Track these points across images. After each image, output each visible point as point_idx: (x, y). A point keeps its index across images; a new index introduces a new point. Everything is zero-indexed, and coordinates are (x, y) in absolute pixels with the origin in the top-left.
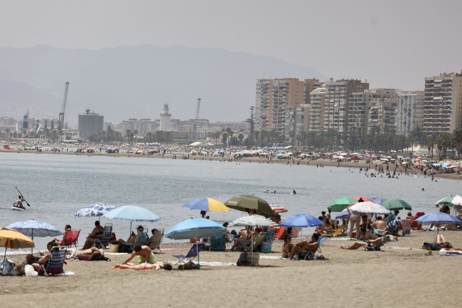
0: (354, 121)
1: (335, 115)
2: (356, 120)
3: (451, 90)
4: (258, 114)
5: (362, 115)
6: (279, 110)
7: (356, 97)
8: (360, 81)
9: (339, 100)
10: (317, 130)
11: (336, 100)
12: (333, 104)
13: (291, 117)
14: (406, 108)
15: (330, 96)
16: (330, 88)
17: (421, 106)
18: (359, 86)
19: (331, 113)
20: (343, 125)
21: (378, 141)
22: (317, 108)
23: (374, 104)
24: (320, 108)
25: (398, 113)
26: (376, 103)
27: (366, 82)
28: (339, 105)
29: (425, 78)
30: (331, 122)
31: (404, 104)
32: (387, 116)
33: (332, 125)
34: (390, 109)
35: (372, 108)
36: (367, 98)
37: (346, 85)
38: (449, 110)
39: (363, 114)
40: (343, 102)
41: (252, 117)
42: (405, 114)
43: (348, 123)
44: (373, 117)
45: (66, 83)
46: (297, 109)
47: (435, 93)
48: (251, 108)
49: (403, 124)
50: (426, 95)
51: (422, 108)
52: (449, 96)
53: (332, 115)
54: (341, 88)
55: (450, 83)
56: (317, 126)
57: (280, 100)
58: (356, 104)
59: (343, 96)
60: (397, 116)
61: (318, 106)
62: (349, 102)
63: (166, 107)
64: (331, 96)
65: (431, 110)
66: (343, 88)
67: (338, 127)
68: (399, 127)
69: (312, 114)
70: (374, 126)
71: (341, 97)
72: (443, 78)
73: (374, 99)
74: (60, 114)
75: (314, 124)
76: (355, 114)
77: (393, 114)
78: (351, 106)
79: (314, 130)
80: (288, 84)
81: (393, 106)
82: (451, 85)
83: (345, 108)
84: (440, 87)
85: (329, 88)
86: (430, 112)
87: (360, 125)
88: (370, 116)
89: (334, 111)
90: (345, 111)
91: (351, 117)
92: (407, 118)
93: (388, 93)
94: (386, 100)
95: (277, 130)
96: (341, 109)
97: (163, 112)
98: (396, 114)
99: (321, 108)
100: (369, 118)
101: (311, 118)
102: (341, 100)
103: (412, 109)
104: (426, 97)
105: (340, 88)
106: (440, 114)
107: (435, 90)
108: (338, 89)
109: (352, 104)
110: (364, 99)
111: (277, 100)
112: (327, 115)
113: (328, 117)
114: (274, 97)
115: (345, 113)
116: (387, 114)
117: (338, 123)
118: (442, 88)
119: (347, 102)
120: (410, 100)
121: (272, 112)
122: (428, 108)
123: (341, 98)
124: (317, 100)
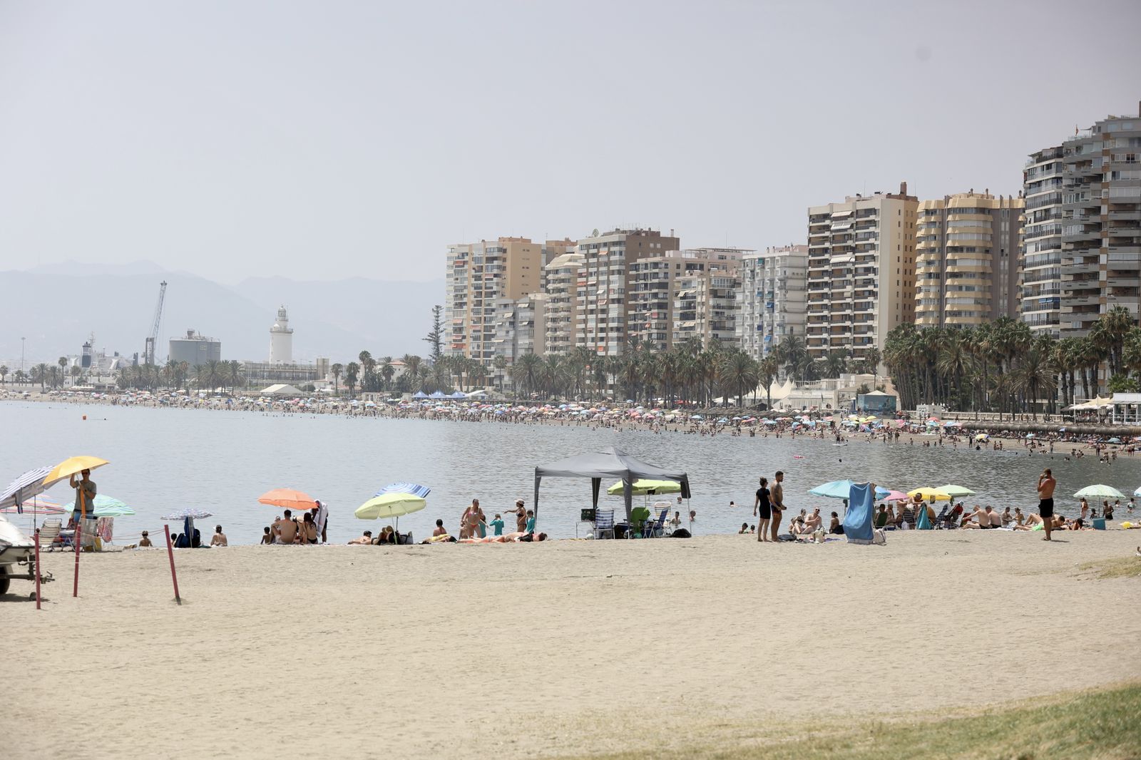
0: (642, 327)
1: (600, 316)
2: (647, 326)
3: (874, 235)
4: (448, 320)
5: (658, 314)
6: (486, 310)
7: (646, 268)
8: (659, 233)
9: (608, 278)
10: (562, 353)
11: (601, 278)
12: (594, 288)
13: (508, 324)
14: (763, 289)
15: (588, 270)
16: (588, 251)
17: (800, 283)
18: (655, 245)
19: (592, 312)
20: (619, 339)
21: (668, 369)
22: (562, 300)
23: (686, 284)
24: (568, 300)
25: (744, 303)
26: (690, 282)
27: (672, 234)
28: (608, 291)
29: (809, 209)
30: (591, 332)
31: (757, 279)
32: (717, 313)
33: (593, 340)
34: (724, 294)
35: (681, 294)
36: (672, 270)
37: (624, 242)
38: (871, 288)
39: (661, 311)
40: (616, 282)
41: (437, 328)
42: (761, 306)
43: (629, 332)
44: (684, 317)
45: (162, 284)
46: (519, 306)
47: (834, 245)
48: (435, 309)
49: (756, 330)
50: (811, 252)
51: (804, 289)
52: (871, 253)
53: (594, 316)
54: (613, 249)
55: (872, 217)
56: (560, 343)
57: (486, 288)
58: (646, 285)
59: (616, 268)
60: (742, 311)
61: (563, 295)
62: (631, 282)
63: (283, 315)
64: (591, 270)
65: (826, 290)
66: (616, 249)
67: (607, 344)
68: (746, 340)
69: (550, 315)
70: (686, 339)
71: (613, 271)
72: (855, 205)
73: (687, 272)
74: (147, 340)
75: (555, 339)
76: (644, 312)
77: (731, 308)
78: (634, 292)
79: (556, 352)
80: (505, 251)
81: (733, 286)
82: (873, 223)
83: (622, 296)
84: (846, 230)
85: (585, 252)
86: (823, 296)
87: (654, 336)
88: (676, 313)
89: (597, 306)
90: (622, 306)
91: (635, 318)
92: (766, 314)
93: (722, 258)
94: (714, 272)
95: (482, 354)
96: (613, 301)
97: (276, 325)
98: (740, 308)
99: (571, 300)
100: (676, 319)
101: (550, 324)
102: (612, 278)
103: (777, 291)
104: (811, 258)
105: (609, 249)
106: (848, 300)
107: (833, 239)
108: (605, 253)
109: (636, 287)
110: (665, 273)
111: (481, 288)
112: (583, 317)
113: (585, 321)
114: (475, 280)
115: (622, 311)
116: (719, 307)
117: (607, 335)
118: (851, 231)
119: (626, 283)
120: (773, 269)
121: (472, 314)
122: (816, 286)
123: (613, 273)
124: (563, 281)
